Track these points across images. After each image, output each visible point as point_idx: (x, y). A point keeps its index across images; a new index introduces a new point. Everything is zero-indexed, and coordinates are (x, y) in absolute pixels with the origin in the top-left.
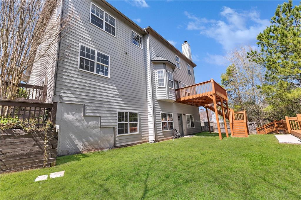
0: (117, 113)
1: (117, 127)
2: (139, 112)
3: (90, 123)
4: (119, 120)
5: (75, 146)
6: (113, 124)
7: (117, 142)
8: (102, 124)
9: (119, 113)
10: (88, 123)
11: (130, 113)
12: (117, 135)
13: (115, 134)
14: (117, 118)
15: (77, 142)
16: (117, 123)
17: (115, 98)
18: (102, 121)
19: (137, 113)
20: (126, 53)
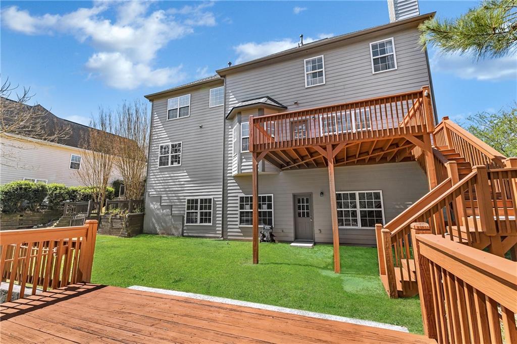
0: (186, 201)
1: (186, 216)
2: (214, 198)
3: (164, 211)
4: (188, 208)
5: (155, 228)
6: (182, 212)
7: (185, 231)
8: (173, 212)
9: (189, 200)
10: (163, 211)
11: (202, 200)
12: (185, 224)
13: (183, 224)
14: (186, 206)
15: (156, 226)
16: (186, 211)
17: (185, 186)
18: (173, 209)
19: (211, 199)
20: (201, 127)
